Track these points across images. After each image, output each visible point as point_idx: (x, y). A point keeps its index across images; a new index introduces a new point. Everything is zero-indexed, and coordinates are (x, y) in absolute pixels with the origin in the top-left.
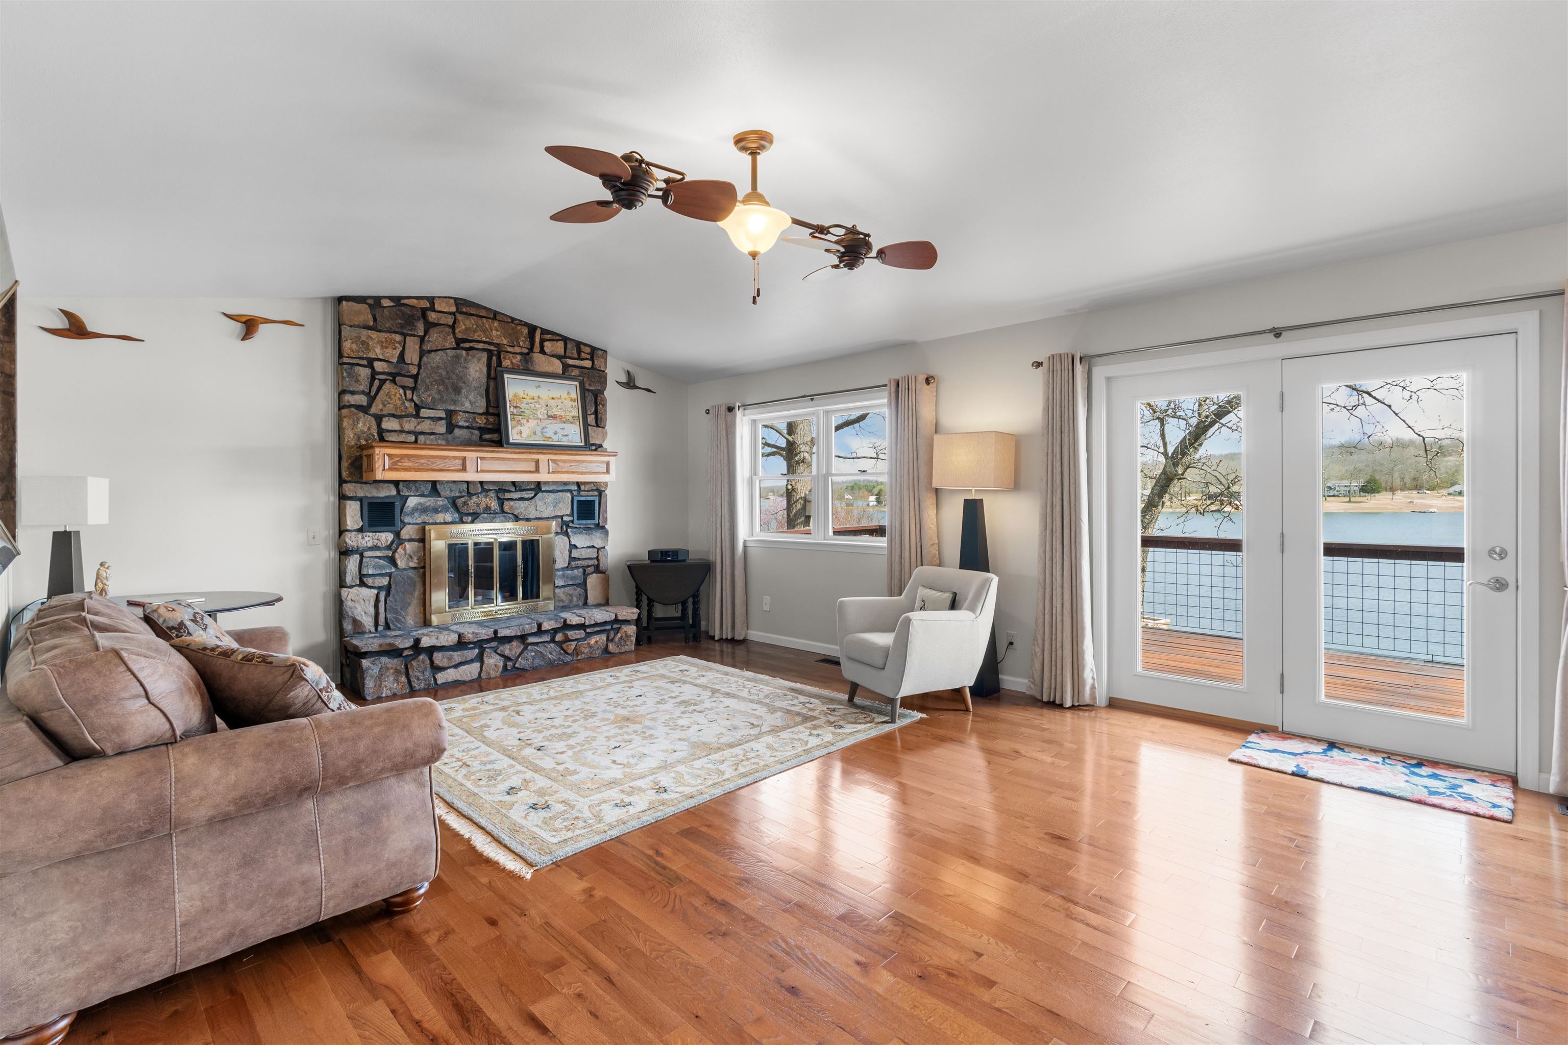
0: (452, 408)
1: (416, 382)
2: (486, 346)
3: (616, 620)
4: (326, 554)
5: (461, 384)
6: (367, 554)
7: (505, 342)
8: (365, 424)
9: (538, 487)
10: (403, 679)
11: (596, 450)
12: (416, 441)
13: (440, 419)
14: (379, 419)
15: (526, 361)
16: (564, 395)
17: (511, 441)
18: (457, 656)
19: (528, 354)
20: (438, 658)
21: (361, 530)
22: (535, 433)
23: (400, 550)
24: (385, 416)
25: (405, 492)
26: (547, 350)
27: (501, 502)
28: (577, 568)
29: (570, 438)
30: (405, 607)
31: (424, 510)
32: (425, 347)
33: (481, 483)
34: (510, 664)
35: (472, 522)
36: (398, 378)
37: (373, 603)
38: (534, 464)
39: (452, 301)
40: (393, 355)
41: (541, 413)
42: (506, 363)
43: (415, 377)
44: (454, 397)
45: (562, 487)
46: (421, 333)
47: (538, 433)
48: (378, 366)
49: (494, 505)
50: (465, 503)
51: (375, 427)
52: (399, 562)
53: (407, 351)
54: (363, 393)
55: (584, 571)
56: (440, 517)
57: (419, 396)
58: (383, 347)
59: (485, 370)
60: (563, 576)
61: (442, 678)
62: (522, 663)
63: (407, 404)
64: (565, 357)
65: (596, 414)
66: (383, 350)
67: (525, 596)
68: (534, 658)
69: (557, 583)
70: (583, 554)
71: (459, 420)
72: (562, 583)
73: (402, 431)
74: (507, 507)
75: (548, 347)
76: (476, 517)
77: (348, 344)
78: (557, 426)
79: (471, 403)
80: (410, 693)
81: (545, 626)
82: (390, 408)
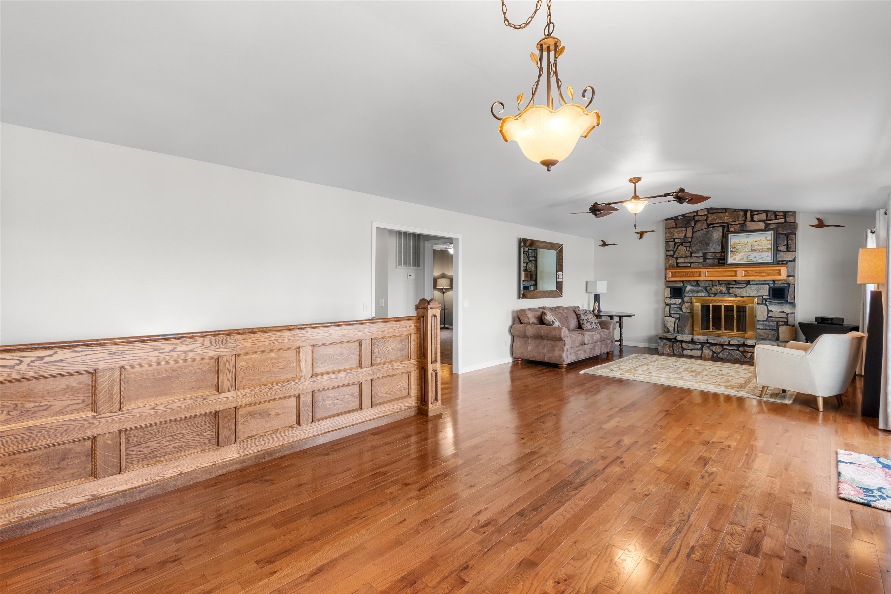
0: (705, 252)
1: (690, 244)
2: (721, 224)
4: (662, 305)
5: (710, 242)
6: (672, 306)
7: (731, 220)
8: (672, 261)
9: (748, 282)
10: (671, 349)
11: (785, 264)
12: (690, 266)
13: (700, 256)
14: (677, 259)
15: (743, 227)
16: (764, 238)
17: (729, 263)
18: (691, 346)
19: (744, 223)
20: (684, 345)
21: (670, 298)
22: (743, 259)
23: (684, 306)
24: (679, 258)
25: (686, 285)
26: (755, 219)
27: (728, 289)
28: (772, 321)
30: (685, 326)
31: (693, 291)
32: (694, 230)
33: (719, 281)
34: (715, 355)
35: (714, 297)
36: (684, 244)
37: (674, 323)
38: (734, 272)
39: (706, 210)
40: (682, 236)
41: (748, 248)
42: (732, 229)
43: (690, 242)
44: (706, 247)
45: (764, 283)
46: (693, 225)
47: (745, 258)
48: (677, 240)
49: (724, 290)
50: (711, 289)
51: (675, 262)
52: (683, 310)
53: (687, 233)
54: (672, 250)
55: (777, 324)
56: (700, 294)
57: (692, 249)
58: (678, 233)
59: (721, 234)
60: (763, 324)
61: (685, 352)
62: (720, 355)
63: (687, 252)
64: (767, 220)
65: (787, 245)
66: (678, 234)
67: (738, 330)
68: (727, 355)
69: (758, 327)
70: (777, 315)
71: (709, 256)
72: (761, 327)
73: (685, 263)
74: (731, 291)
75: (756, 218)
76: (715, 294)
77: (667, 235)
78: (757, 254)
79: (714, 249)
80: (674, 355)
81: (732, 342)
82: (681, 255)
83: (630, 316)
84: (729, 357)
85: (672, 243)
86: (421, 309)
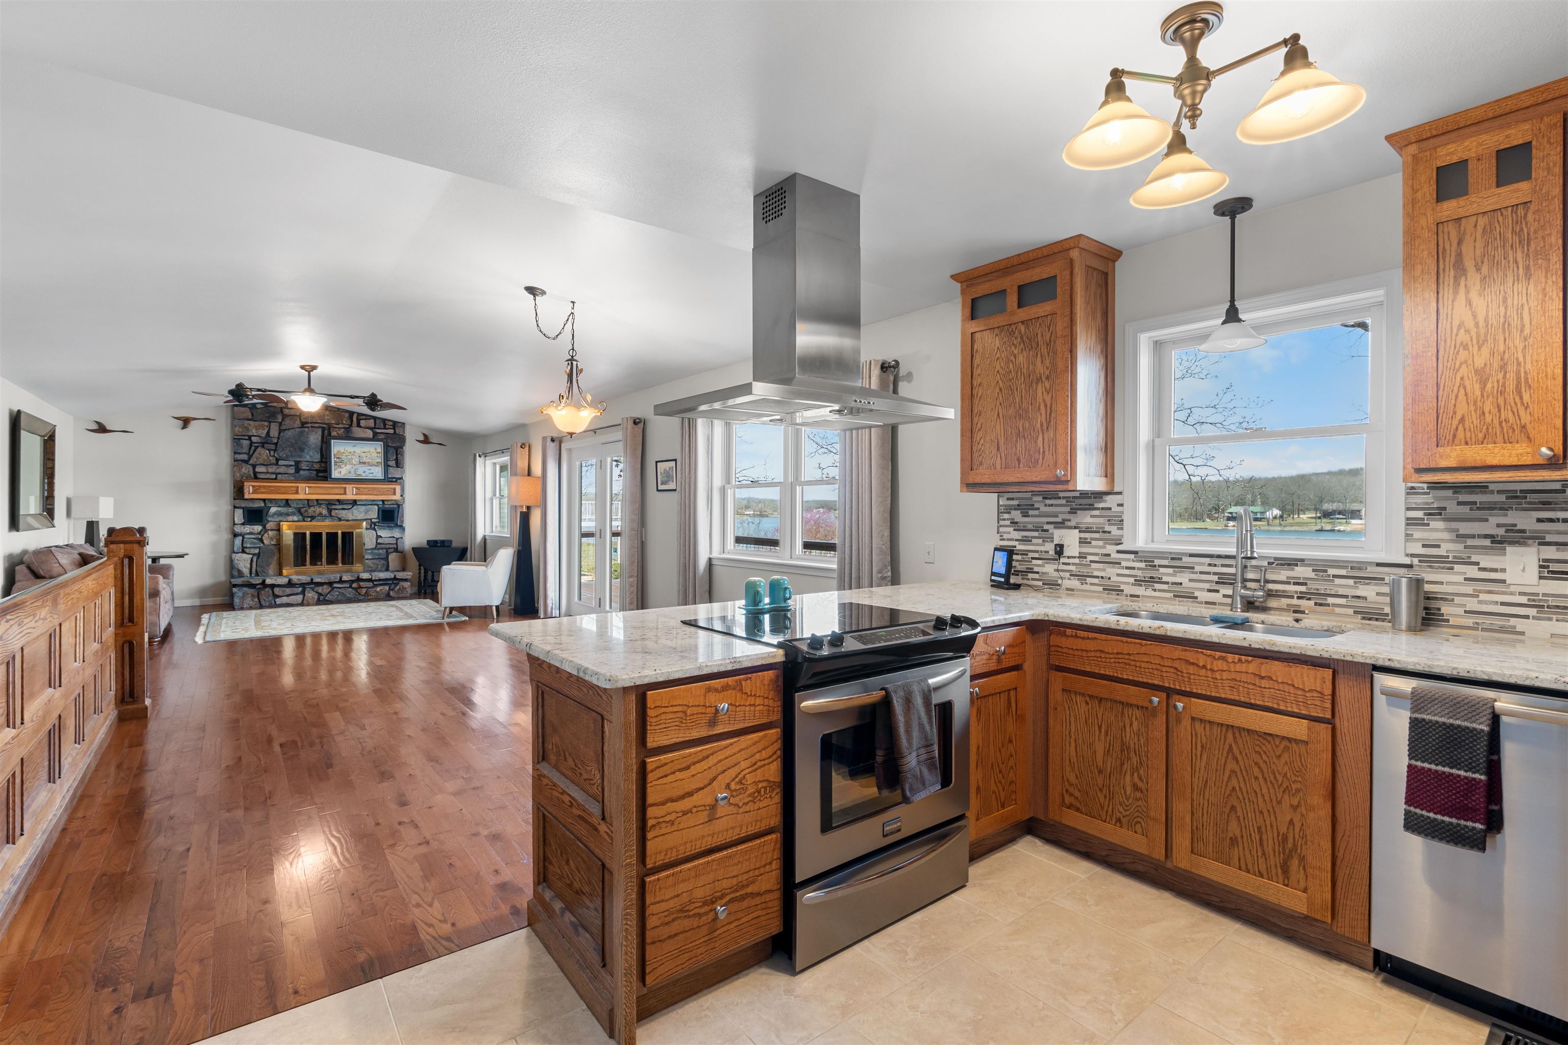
0: (299, 459)
1: (276, 446)
2: (321, 425)
3: (395, 578)
4: (226, 536)
5: (304, 447)
6: (246, 536)
7: (333, 422)
8: (246, 469)
9: (354, 503)
10: (256, 600)
11: (396, 481)
12: (276, 478)
13: (292, 465)
14: (254, 466)
15: (348, 432)
16: (372, 450)
17: (333, 477)
18: (288, 591)
19: (349, 428)
20: (277, 590)
21: (243, 524)
22: (350, 472)
23: (266, 535)
24: (258, 465)
25: (269, 505)
26: (361, 425)
27: (330, 511)
28: (382, 549)
29: (374, 475)
30: (268, 565)
31: (280, 514)
32: (282, 428)
33: (317, 500)
34: (322, 598)
35: (311, 521)
36: (265, 445)
37: (249, 562)
40: (262, 433)
41: (355, 460)
42: (334, 434)
43: (276, 444)
44: (299, 454)
45: (373, 503)
46: (280, 421)
47: (352, 472)
48: (254, 439)
49: (325, 512)
50: (306, 511)
51: (251, 471)
52: (265, 541)
53: (271, 430)
54: (245, 453)
55: (387, 551)
56: (290, 518)
57: (278, 454)
58: (257, 429)
59: (320, 438)
60: (371, 553)
61: (278, 601)
62: (329, 597)
63: (271, 458)
64: (375, 428)
65: (397, 460)
66: (257, 431)
67: (343, 563)
68: (338, 595)
69: (366, 557)
70: (387, 541)
71: (304, 466)
72: (370, 557)
73: (268, 473)
74: (333, 513)
75: (363, 423)
76: (313, 518)
77: (237, 429)
78: (366, 468)
79: (311, 457)
80: (261, 607)
81: (345, 578)
82: (261, 461)
83: (181, 556)
84: (340, 598)
85: (246, 443)
86: (122, 545)
